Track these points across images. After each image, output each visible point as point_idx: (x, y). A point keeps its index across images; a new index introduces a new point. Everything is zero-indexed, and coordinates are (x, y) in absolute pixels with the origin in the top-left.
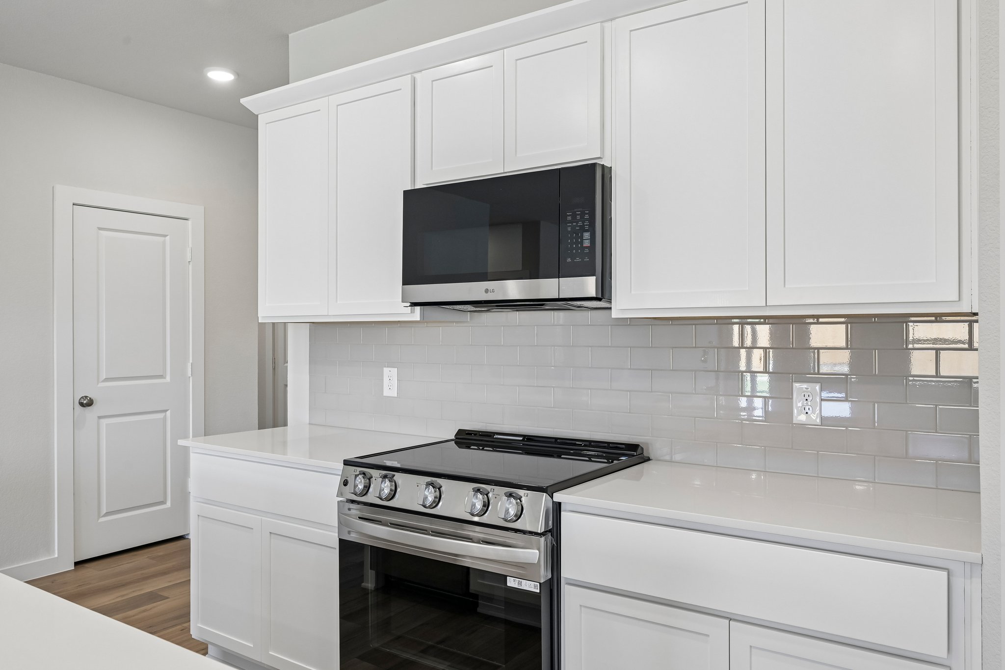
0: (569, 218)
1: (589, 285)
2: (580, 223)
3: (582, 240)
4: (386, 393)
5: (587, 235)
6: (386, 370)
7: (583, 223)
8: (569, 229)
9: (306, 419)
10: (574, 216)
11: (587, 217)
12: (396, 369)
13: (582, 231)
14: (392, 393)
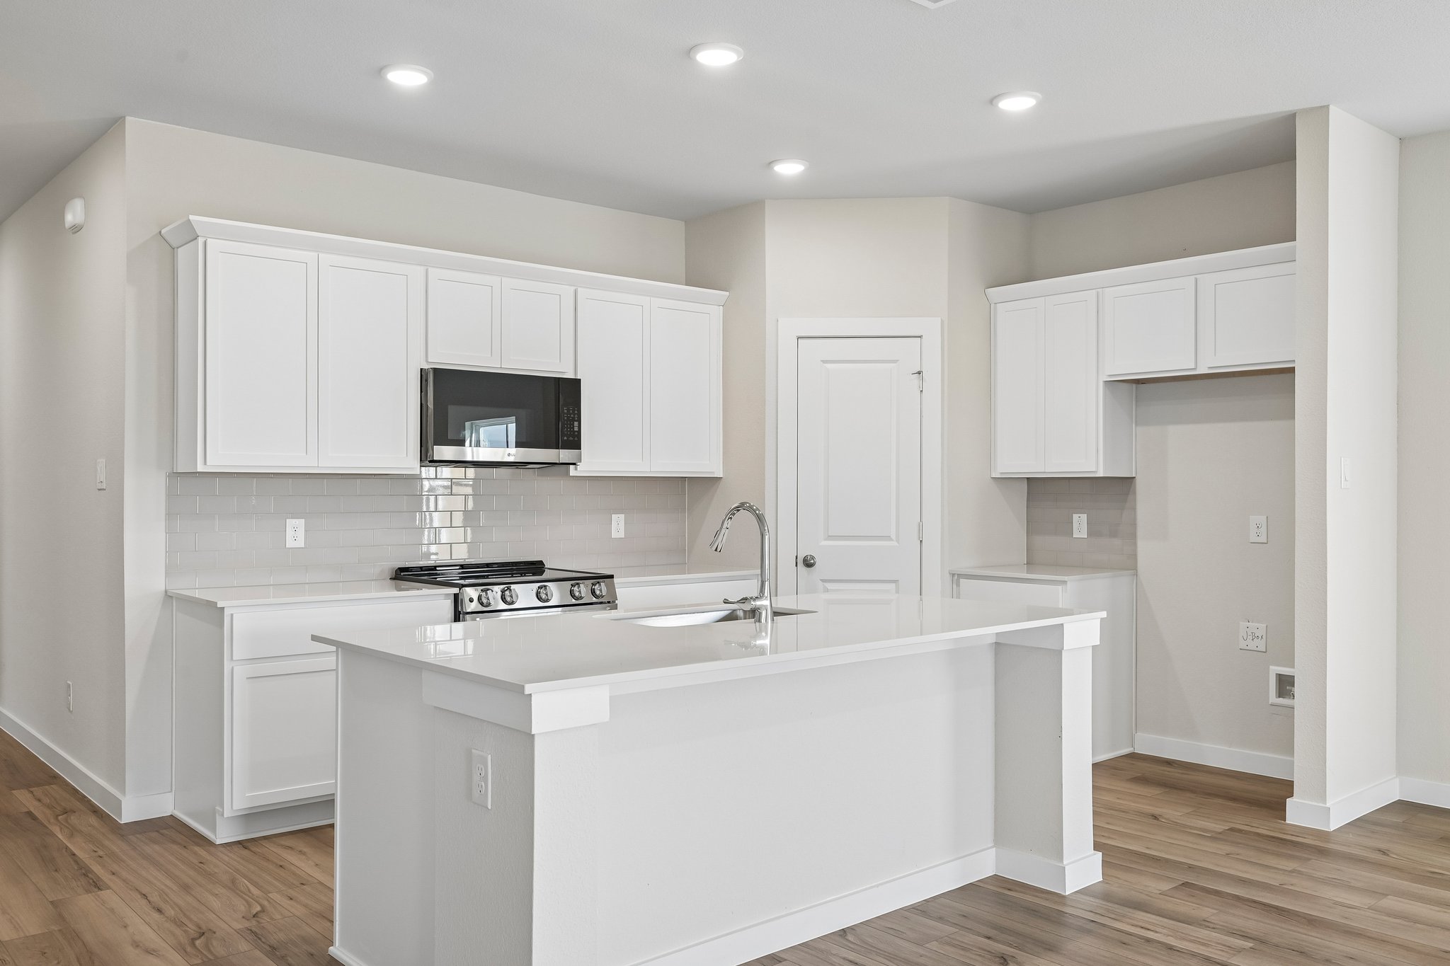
0: (565, 411)
1: (569, 455)
2: (572, 416)
3: (574, 426)
5: (576, 424)
6: (291, 523)
7: (574, 416)
8: (566, 418)
10: (568, 410)
11: (576, 412)
12: (304, 520)
13: (574, 420)
14: (301, 543)
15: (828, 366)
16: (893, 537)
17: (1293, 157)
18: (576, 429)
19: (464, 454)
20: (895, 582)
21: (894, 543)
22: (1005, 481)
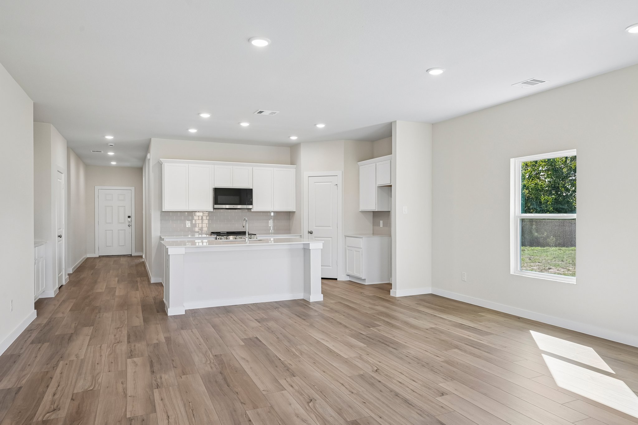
0: (248, 197)
1: (251, 207)
4: (187, 226)
6: (187, 222)
12: (190, 221)
13: (251, 198)
15: (316, 183)
16: (331, 226)
17: (391, 136)
18: (251, 200)
20: (331, 238)
21: (331, 228)
22: (364, 212)
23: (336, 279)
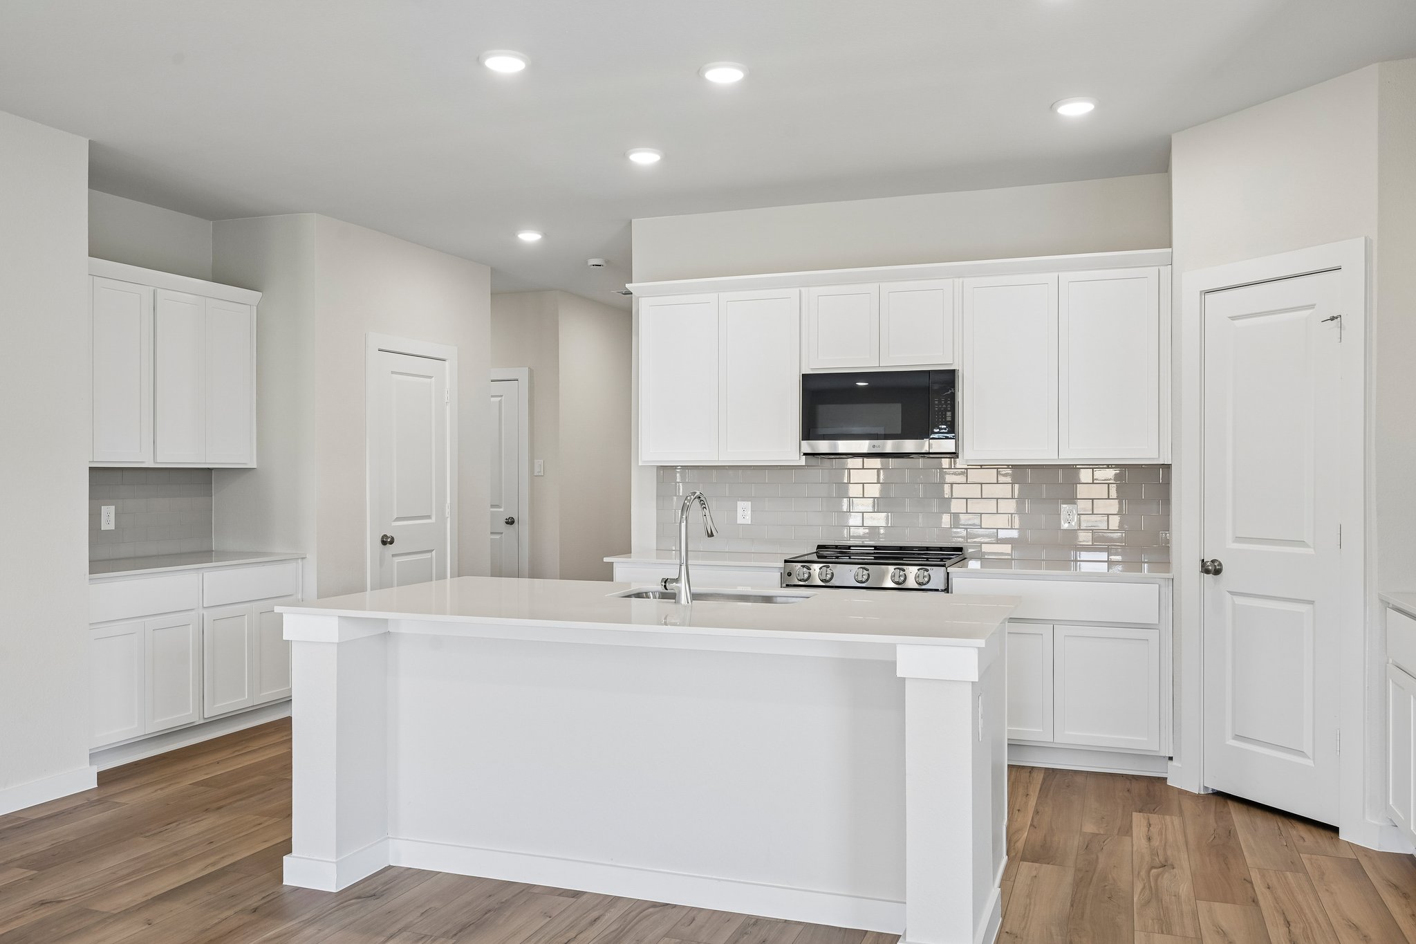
0: (936, 402)
1: (949, 446)
2: (944, 406)
3: (946, 417)
4: (740, 521)
5: (949, 414)
6: (741, 504)
7: (947, 406)
8: (936, 409)
9: (654, 545)
10: (940, 401)
11: (949, 402)
12: (750, 503)
13: (946, 410)
14: (748, 520)
15: (1237, 323)
18: (949, 418)
19: (836, 446)
20: (1312, 602)
23: (1335, 830)
